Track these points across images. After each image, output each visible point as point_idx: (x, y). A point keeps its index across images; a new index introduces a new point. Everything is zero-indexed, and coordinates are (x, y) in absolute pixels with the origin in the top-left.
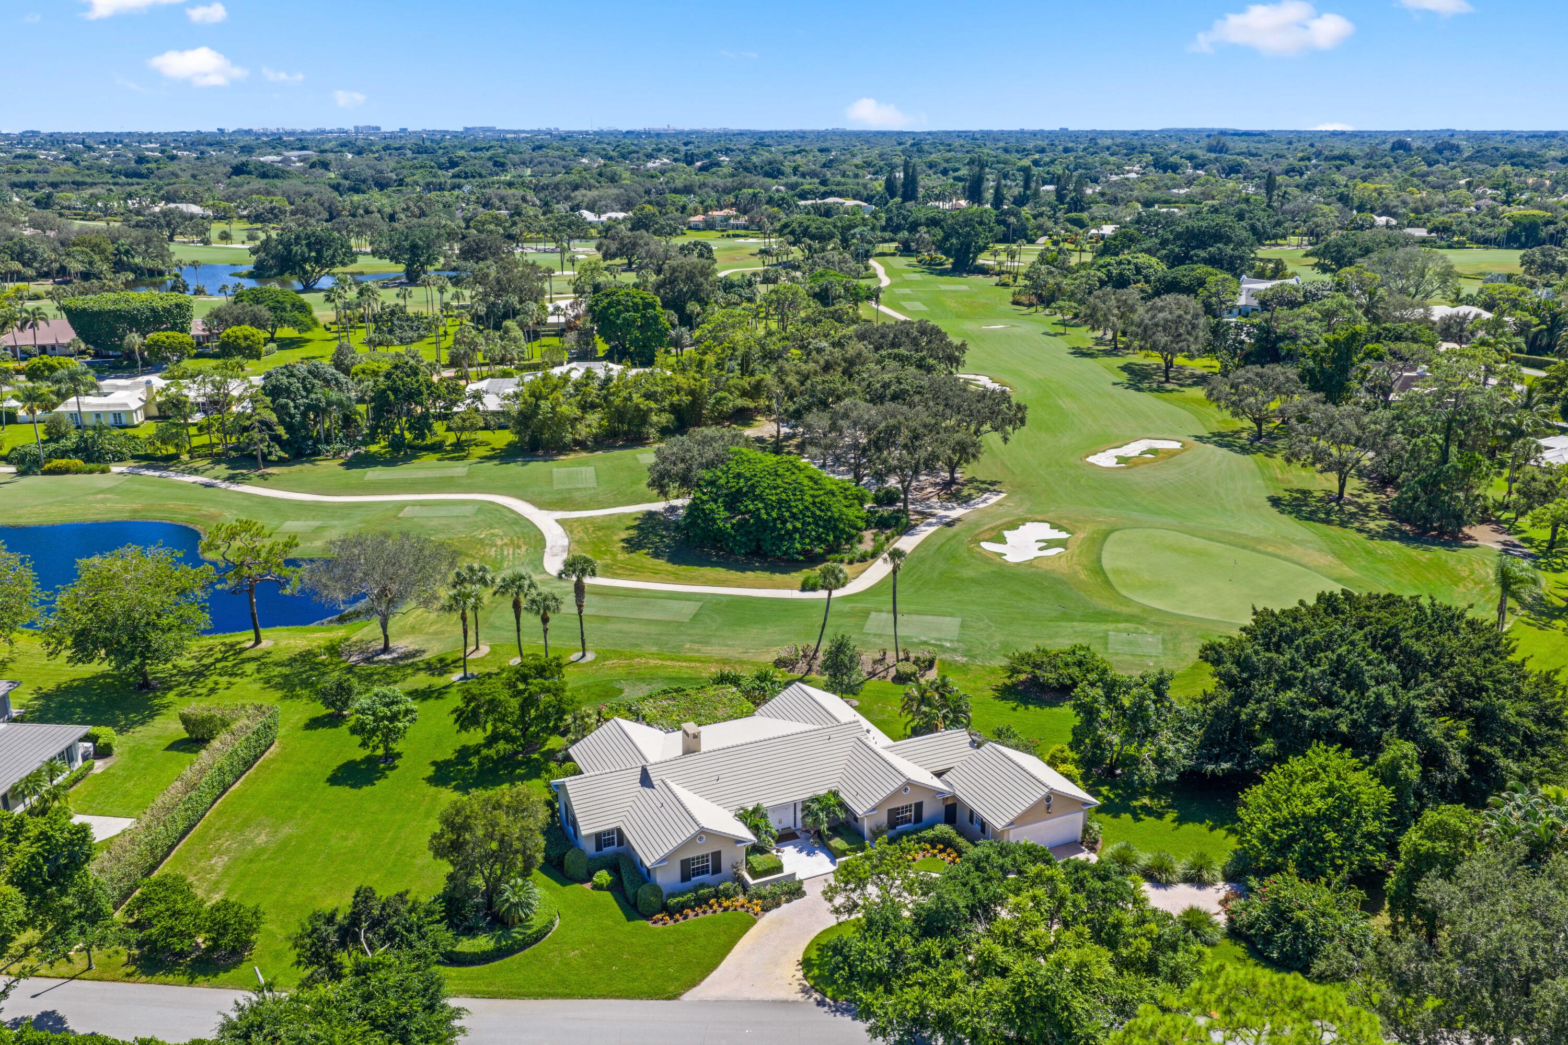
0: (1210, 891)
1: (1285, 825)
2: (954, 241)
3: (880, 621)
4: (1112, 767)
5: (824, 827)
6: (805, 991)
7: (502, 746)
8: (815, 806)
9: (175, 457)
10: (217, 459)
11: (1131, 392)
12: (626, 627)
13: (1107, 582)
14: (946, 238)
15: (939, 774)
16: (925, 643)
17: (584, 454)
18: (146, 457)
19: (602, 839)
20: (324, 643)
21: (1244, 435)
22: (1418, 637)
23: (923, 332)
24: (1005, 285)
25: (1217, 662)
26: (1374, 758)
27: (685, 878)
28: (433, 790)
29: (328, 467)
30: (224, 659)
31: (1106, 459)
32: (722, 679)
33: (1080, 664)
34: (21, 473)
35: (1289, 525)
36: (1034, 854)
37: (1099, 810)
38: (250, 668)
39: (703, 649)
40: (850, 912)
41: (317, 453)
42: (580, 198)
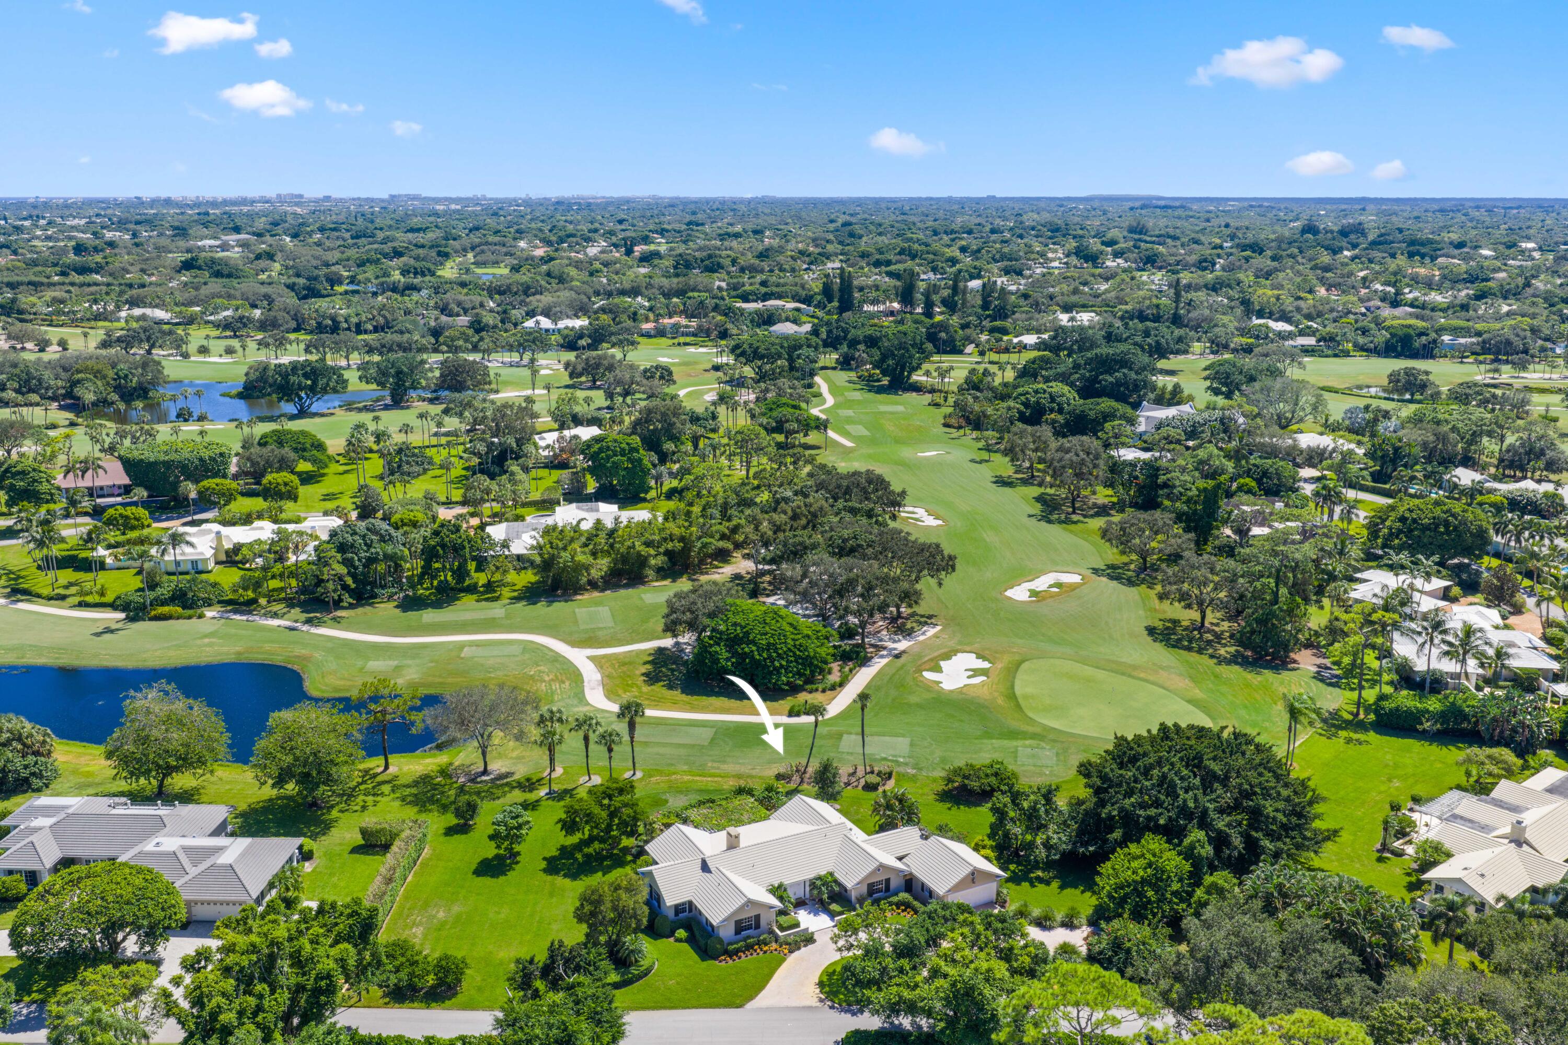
0: (1078, 932)
1: (1122, 887)
2: (891, 362)
3: (850, 742)
4: (1017, 849)
5: (825, 896)
6: (821, 1000)
7: (597, 845)
8: (819, 883)
9: (254, 601)
10: (291, 603)
11: (1043, 524)
12: (662, 750)
13: (1018, 706)
14: (884, 358)
15: (900, 859)
16: (885, 759)
17: (596, 594)
18: (230, 602)
19: (678, 909)
20: (435, 768)
21: (1132, 567)
22: (1214, 759)
23: (870, 482)
24: (937, 405)
25: (1087, 775)
26: (1181, 842)
27: (738, 932)
28: (550, 878)
29: (386, 609)
30: (364, 782)
31: (1019, 593)
32: (740, 791)
33: (996, 774)
34: (131, 619)
35: (1160, 653)
36: (963, 908)
37: (1008, 880)
38: (386, 788)
39: (723, 766)
40: (849, 949)
41: (374, 596)
42: (535, 304)
